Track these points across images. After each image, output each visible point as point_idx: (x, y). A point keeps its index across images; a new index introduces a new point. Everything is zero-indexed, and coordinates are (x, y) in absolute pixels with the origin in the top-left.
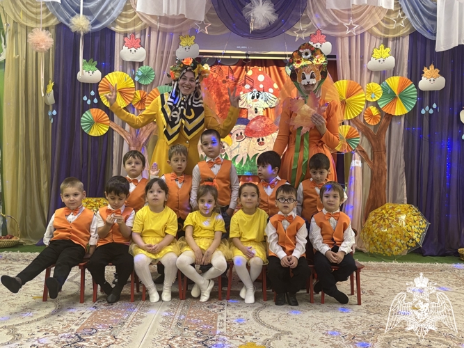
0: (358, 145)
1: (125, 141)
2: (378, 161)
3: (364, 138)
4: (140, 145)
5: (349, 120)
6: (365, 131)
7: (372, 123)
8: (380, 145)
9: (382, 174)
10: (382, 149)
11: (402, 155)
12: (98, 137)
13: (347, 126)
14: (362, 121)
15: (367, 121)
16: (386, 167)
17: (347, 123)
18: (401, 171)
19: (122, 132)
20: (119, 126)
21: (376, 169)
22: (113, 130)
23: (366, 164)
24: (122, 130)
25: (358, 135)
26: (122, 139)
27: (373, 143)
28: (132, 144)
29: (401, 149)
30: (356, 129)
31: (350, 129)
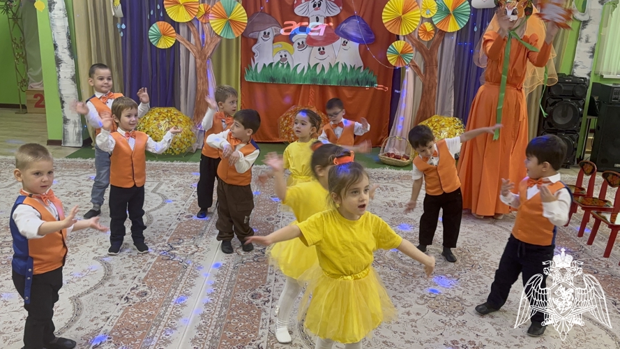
0: (412, 60)
1: (191, 54)
2: (429, 75)
3: (418, 53)
4: (205, 58)
5: (404, 36)
6: (419, 46)
7: (425, 39)
8: (432, 59)
9: (432, 87)
10: (434, 64)
11: (453, 69)
12: (165, 49)
13: (403, 41)
14: (417, 37)
15: (421, 37)
16: (437, 81)
17: (402, 38)
18: (451, 84)
19: (188, 45)
20: (185, 39)
21: (427, 83)
22: (179, 43)
23: (418, 78)
24: (188, 42)
25: (412, 50)
26: (188, 52)
27: (426, 58)
28: (197, 56)
29: (452, 64)
30: (410, 45)
31: (405, 44)
